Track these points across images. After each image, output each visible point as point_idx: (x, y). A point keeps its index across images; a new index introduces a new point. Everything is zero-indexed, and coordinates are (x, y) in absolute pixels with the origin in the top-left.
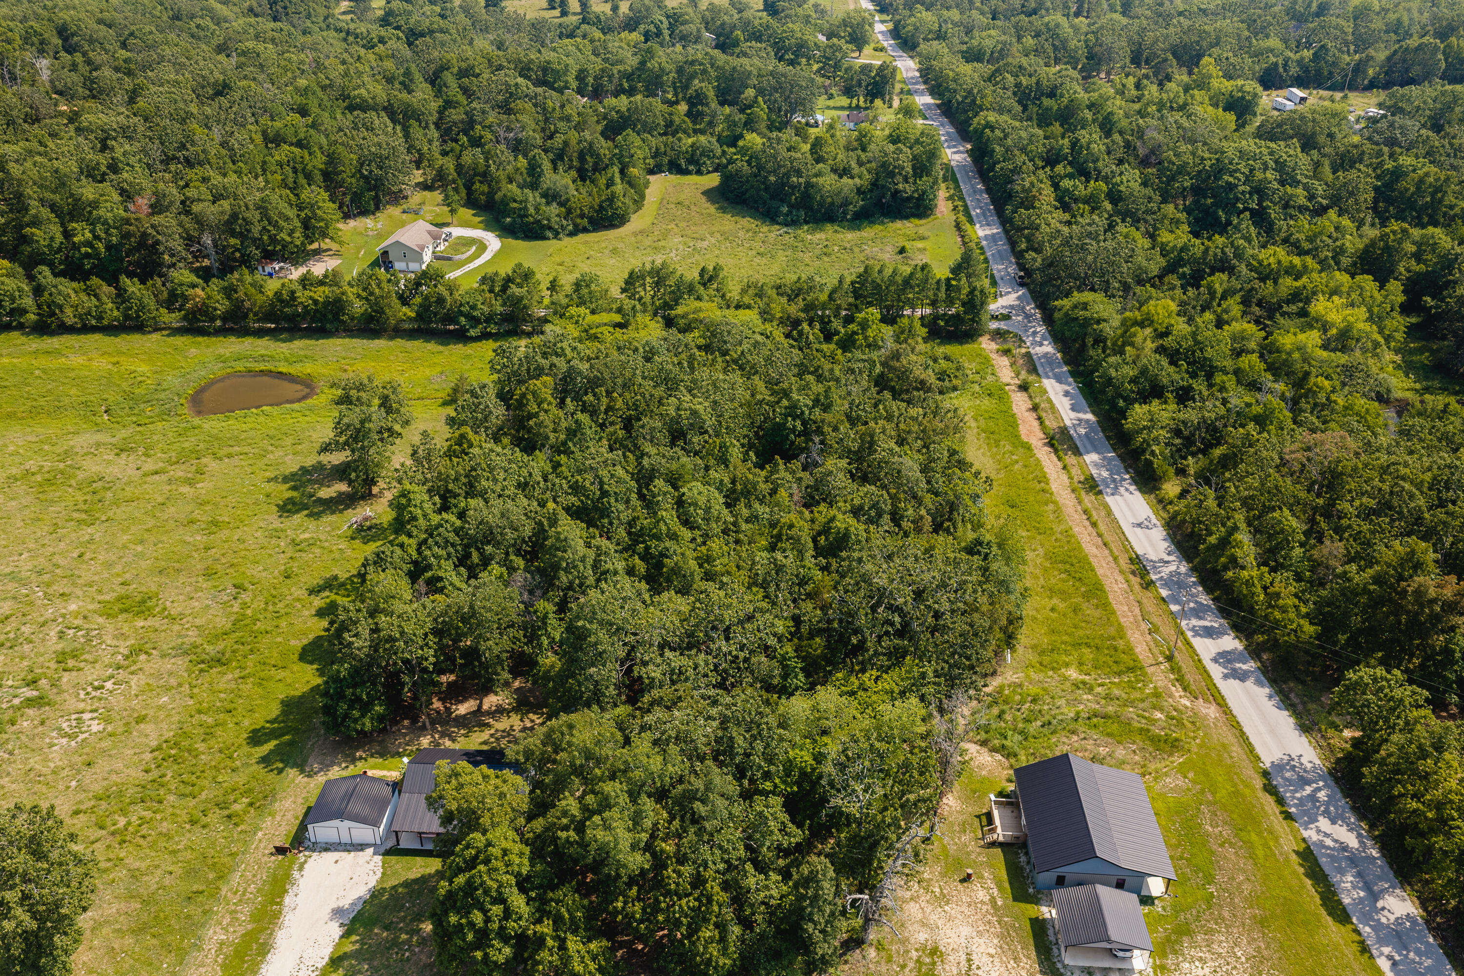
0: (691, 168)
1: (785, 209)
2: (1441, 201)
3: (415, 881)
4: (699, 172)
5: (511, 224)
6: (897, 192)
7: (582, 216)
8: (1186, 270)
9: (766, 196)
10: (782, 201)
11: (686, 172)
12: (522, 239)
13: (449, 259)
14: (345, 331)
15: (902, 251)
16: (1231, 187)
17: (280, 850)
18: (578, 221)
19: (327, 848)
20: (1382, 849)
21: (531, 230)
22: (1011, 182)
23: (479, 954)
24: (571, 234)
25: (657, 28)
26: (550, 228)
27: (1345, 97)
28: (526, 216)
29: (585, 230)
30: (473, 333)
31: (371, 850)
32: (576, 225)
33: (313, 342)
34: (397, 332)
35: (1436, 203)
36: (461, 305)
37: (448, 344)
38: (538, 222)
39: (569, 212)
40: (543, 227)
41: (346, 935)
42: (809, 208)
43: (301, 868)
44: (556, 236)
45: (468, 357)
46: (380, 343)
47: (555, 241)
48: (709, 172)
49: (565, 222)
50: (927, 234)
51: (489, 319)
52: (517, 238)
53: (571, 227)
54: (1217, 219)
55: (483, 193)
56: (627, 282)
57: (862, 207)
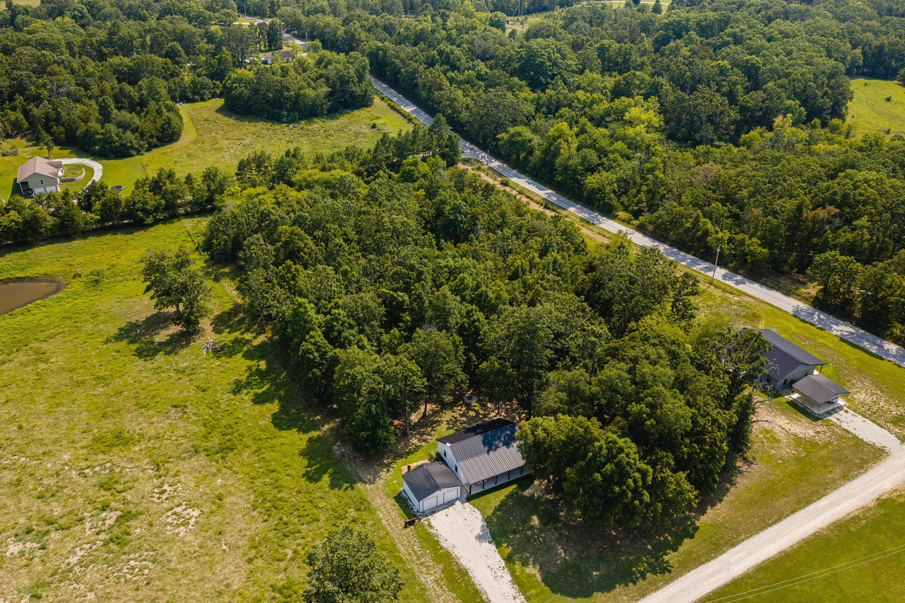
0: (196, 97)
1: (285, 113)
2: (628, 60)
3: (500, 506)
4: (203, 100)
5: (100, 150)
6: (353, 92)
7: (152, 137)
8: (544, 109)
9: (268, 107)
10: (281, 108)
11: (194, 101)
12: (114, 159)
13: (73, 180)
14: (43, 240)
15: (374, 126)
16: (542, 63)
17: (407, 524)
18: (151, 140)
19: (433, 511)
20: (863, 329)
21: (119, 152)
22: (416, 78)
23: (637, 502)
24: (148, 150)
25: (81, 12)
26: (133, 148)
27: (526, 18)
28: (114, 142)
29: (156, 146)
30: (149, 221)
31: (458, 503)
32: (149, 143)
33: (21, 253)
34: (85, 234)
35: (626, 61)
36: (134, 203)
37: (132, 233)
38: (122, 145)
39: (142, 135)
40: (129, 148)
41: (498, 545)
42: (300, 111)
43: (432, 527)
44: (139, 152)
45: (155, 238)
46: (77, 243)
47: (138, 157)
48: (209, 99)
49: (142, 143)
50: (379, 115)
51: (156, 210)
52: (110, 159)
53: (146, 146)
54: (541, 82)
55: (61, 133)
56: (239, 169)
57: (331, 105)
